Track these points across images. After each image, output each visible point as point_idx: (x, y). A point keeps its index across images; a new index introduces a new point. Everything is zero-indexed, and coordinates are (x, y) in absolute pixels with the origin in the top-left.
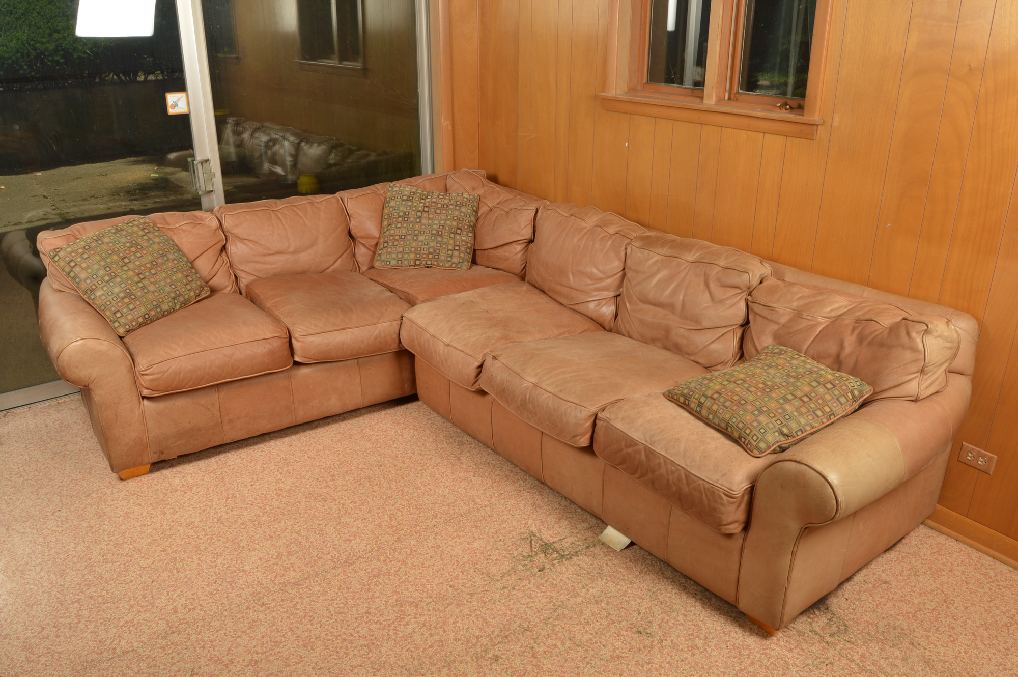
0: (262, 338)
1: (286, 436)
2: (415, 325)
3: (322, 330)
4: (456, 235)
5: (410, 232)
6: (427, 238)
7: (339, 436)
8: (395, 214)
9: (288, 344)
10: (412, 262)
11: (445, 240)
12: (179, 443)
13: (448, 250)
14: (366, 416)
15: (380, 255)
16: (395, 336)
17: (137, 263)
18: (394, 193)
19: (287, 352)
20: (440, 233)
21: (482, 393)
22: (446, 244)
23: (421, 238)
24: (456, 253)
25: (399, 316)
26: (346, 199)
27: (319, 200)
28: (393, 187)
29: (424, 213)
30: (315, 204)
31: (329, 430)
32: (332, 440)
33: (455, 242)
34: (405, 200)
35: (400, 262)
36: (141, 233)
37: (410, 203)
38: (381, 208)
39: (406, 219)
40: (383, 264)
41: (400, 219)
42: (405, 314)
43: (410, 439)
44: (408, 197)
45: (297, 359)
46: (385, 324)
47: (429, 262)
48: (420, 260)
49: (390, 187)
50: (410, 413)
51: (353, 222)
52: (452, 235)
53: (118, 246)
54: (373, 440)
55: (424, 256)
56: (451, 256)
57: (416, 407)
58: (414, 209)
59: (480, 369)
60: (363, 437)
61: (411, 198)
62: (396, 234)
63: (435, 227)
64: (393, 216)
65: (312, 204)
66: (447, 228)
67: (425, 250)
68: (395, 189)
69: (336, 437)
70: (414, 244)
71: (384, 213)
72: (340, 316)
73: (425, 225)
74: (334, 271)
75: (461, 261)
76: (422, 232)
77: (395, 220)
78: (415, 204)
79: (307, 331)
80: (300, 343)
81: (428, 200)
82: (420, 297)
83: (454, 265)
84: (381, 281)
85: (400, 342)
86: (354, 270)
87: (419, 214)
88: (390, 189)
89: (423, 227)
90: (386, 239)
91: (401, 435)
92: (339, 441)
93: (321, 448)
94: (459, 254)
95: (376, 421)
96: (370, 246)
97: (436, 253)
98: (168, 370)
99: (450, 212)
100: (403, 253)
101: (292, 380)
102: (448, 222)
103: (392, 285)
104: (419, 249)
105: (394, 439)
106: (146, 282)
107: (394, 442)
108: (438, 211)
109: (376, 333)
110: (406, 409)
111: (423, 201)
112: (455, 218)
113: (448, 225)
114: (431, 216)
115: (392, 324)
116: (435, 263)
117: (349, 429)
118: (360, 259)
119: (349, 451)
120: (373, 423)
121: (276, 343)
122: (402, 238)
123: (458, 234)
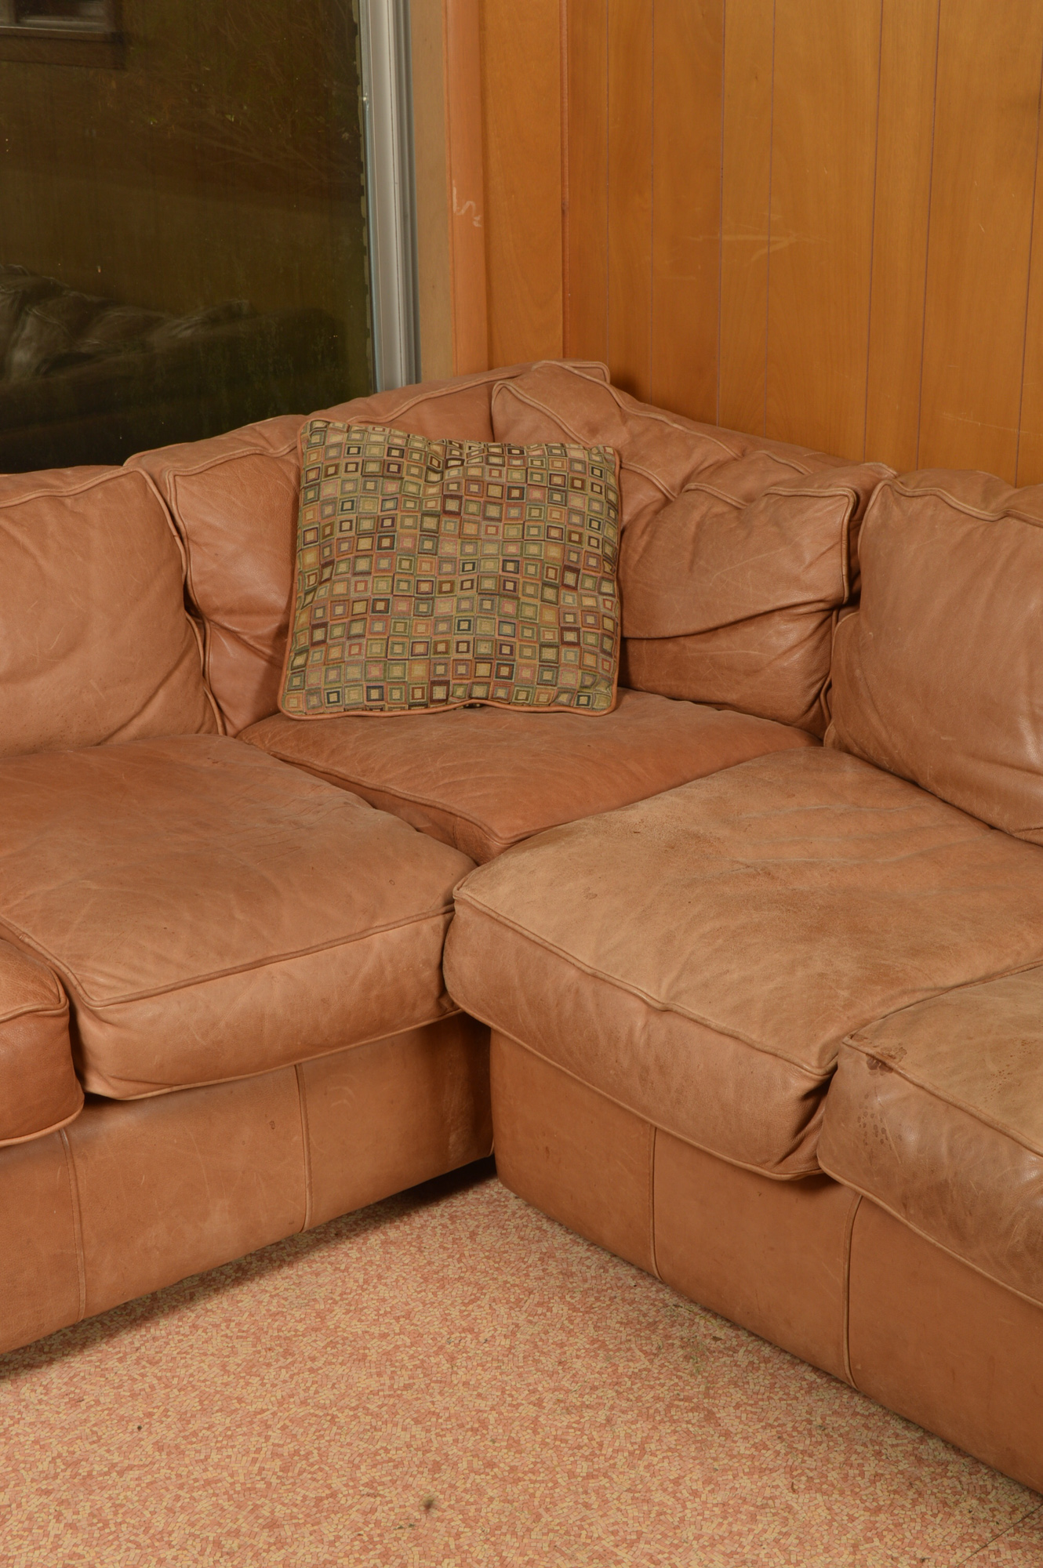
2: (510, 935)
3: (186, 976)
4: (563, 591)
5: (404, 586)
6: (465, 605)
7: (245, 1349)
8: (346, 526)
9: (66, 1035)
10: (418, 694)
11: (528, 612)
13: (543, 646)
14: (316, 1256)
15: (301, 671)
18: (333, 453)
20: (510, 586)
22: (531, 623)
23: (444, 607)
24: (570, 655)
25: (437, 901)
26: (168, 478)
27: (78, 487)
28: (323, 431)
29: (444, 519)
30: (68, 501)
31: (199, 1322)
32: (224, 1367)
33: (560, 616)
34: (372, 475)
35: (375, 694)
37: (392, 487)
38: (289, 505)
39: (386, 543)
40: (314, 701)
41: (365, 544)
42: (463, 893)
43: (507, 1343)
44: (385, 465)
45: (97, 1086)
46: (394, 934)
47: (479, 691)
48: (446, 683)
49: (314, 431)
50: (473, 1236)
51: (196, 558)
52: (550, 594)
54: (373, 1356)
55: (462, 669)
56: (554, 666)
57: (483, 1209)
58: (410, 505)
59: (810, 1102)
60: (333, 1344)
61: (394, 468)
62: (353, 595)
63: (490, 566)
64: (338, 535)
65: (56, 500)
66: (532, 570)
67: (463, 647)
68: (335, 439)
69: (234, 1352)
70: (421, 628)
71: (301, 522)
72: (239, 916)
73: (451, 560)
75: (588, 681)
76: (446, 587)
77: (345, 547)
78: (412, 489)
79: (133, 983)
80: (110, 1029)
81: (454, 473)
82: (502, 828)
83: (564, 698)
84: (320, 763)
87: (430, 523)
88: (316, 439)
89: (447, 568)
90: (319, 613)
91: (471, 1330)
92: (250, 1369)
93: (191, 1402)
94: (581, 658)
95: (360, 1276)
96: (257, 638)
97: (501, 659)
99: (535, 513)
100: (386, 661)
101: (78, 1162)
102: (533, 549)
103: (370, 781)
104: (441, 647)
105: (450, 1348)
107: (452, 1359)
108: (493, 511)
110: (452, 1218)
111: (434, 477)
112: (554, 533)
113: (534, 559)
114: (470, 529)
116: (501, 693)
117: (274, 1316)
118: (224, 684)
119: (302, 1412)
120: (351, 1284)
122: (380, 608)
123: (568, 587)
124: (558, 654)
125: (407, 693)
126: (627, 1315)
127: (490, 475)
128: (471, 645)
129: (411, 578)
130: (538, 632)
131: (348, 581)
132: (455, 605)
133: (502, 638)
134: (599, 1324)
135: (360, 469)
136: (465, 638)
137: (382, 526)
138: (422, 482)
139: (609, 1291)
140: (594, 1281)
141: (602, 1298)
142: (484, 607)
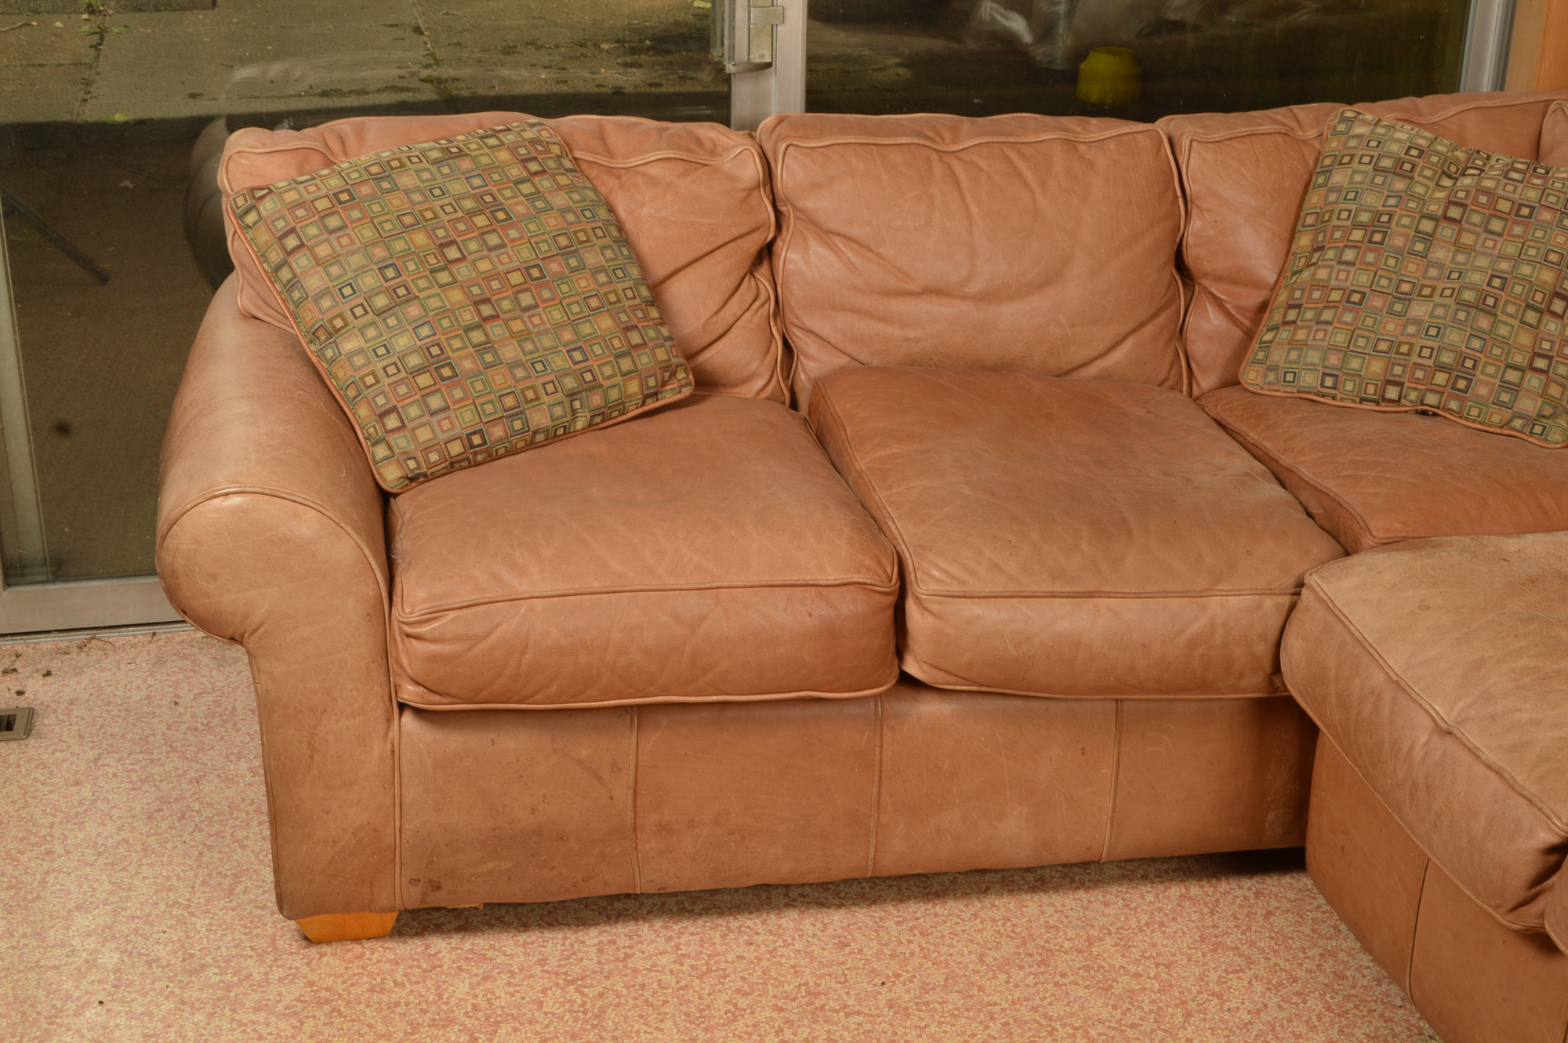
0: (808, 578)
1: (840, 906)
2: (1339, 627)
3: (1013, 588)
4: (1547, 317)
5: (1384, 282)
6: (1439, 312)
7: (1008, 948)
8: (1344, 215)
9: (889, 613)
10: (1371, 389)
11: (1503, 331)
12: (491, 865)
13: (1509, 367)
14: (1115, 889)
15: (1267, 346)
16: (1263, 649)
17: (484, 266)
18: (1352, 143)
19: (881, 641)
20: (1490, 301)
21: (1541, 942)
22: (1503, 342)
23: (1419, 310)
24: (1534, 382)
25: (1290, 581)
26: (1184, 143)
27: (1096, 136)
28: (1351, 121)
29: (1443, 224)
30: (1082, 147)
31: (982, 914)
32: (981, 957)
33: (1537, 340)
34: (1385, 170)
35: (1329, 382)
36: (516, 172)
37: (1400, 185)
38: (1300, 187)
39: (1377, 237)
40: (1271, 377)
41: (1357, 235)
42: (1312, 580)
43: (1247, 1017)
44: (1399, 162)
45: (912, 668)
46: (1234, 602)
47: (1431, 399)
48: (1401, 385)
49: (1343, 119)
50: (1269, 914)
51: (1196, 224)
52: (1531, 317)
53: (437, 205)
54: (1118, 989)
55: (1420, 374)
56: (1515, 389)
57: (1291, 895)
58: (1412, 205)
59: (1553, 858)
60: (1087, 968)
61: (1407, 167)
62: (1333, 283)
63: (1476, 278)
64: (1335, 222)
65: (1071, 144)
66: (1518, 289)
67: (1426, 352)
68: (1360, 130)
69: (998, 947)
70: (1391, 327)
71: (1306, 205)
72: (1085, 547)
73: (1439, 266)
74: (1104, 377)
75: (1548, 411)
76: (1426, 291)
77: (1338, 235)
78: (1420, 190)
79: (960, 582)
80: (930, 618)
81: (1467, 181)
82: (1379, 526)
83: (1517, 423)
84: (1253, 435)
85: (1276, 668)
86: (1168, 384)
87: (1427, 226)
88: (1341, 127)
89: (1433, 272)
90: (1298, 294)
91: (1219, 996)
92: (1004, 965)
93: (938, 977)
94: (1546, 387)
95: (1144, 918)
96: (1239, 308)
97: (1461, 372)
98: (486, 636)
99: (1539, 234)
100: (1346, 352)
101: (886, 731)
102: (1526, 270)
103: (1286, 460)
104: (1404, 349)
105: (1192, 1005)
106: (496, 330)
107: (1188, 1015)
108: (1496, 225)
109: (1198, 626)
110: (1258, 894)
111: (1447, 182)
112: (1553, 257)
113: (1524, 279)
114: (1467, 239)
115: (1259, 606)
116: (1453, 405)
117: (1048, 927)
118: (1199, 347)
119: (1028, 1016)
120: (1133, 923)
121: (850, 606)
122: (1353, 299)
123: (1554, 314)
124: (1522, 378)
125: (1360, 386)
126: (1377, 1029)
127: (1504, 190)
128: (1435, 352)
129: (1394, 276)
130: (1508, 353)
131: (1331, 268)
132: (1430, 309)
133: (1468, 351)
134: (1345, 1030)
135: (1373, 163)
136: (1430, 344)
137: (1378, 221)
138: (1432, 185)
139: (1372, 1003)
140: (1362, 990)
141: (1361, 1008)
142: (1458, 317)
